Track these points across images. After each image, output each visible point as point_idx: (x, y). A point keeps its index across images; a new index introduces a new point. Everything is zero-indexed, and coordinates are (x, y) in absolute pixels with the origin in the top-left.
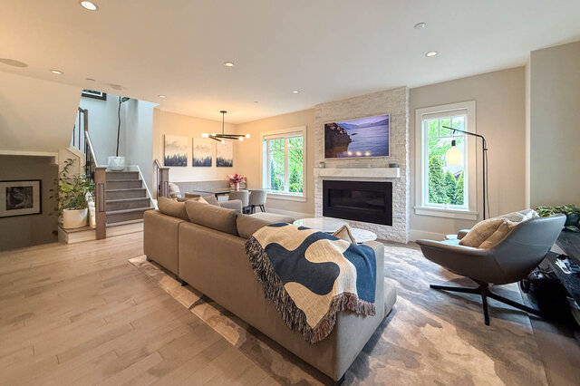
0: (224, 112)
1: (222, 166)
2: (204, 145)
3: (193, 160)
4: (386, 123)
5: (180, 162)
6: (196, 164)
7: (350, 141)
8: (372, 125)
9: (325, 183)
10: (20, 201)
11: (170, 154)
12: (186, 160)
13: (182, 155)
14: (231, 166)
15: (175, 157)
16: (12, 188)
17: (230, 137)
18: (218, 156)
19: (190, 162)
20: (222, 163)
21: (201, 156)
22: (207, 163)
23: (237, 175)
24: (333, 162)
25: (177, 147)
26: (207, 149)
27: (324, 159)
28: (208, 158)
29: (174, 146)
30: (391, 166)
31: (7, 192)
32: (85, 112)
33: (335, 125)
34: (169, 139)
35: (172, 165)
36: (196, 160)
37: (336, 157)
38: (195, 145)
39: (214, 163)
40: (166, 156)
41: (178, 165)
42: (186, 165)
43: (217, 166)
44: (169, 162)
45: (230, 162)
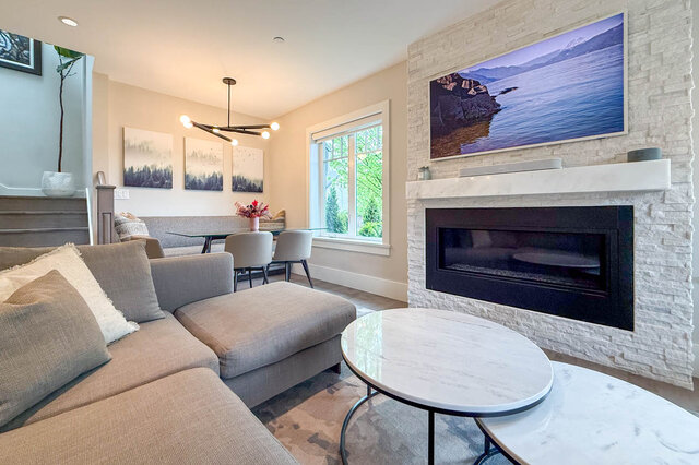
0: (230, 81)
1: (244, 191)
2: (206, 152)
3: (186, 177)
4: (613, 38)
5: (157, 180)
6: (192, 185)
7: (497, 109)
8: (565, 55)
9: (431, 215)
11: (137, 164)
12: (169, 177)
13: (161, 166)
14: (260, 190)
15: (146, 170)
17: (242, 130)
18: (236, 173)
19: (178, 181)
20: (241, 186)
21: (200, 171)
22: (214, 185)
23: (255, 203)
24: (453, 165)
25: (149, 152)
26: (212, 159)
28: (214, 176)
29: (143, 149)
30: (637, 156)
33: (457, 78)
34: (134, 136)
35: (139, 185)
36: (191, 179)
37: (459, 153)
38: (189, 151)
39: (227, 184)
40: (127, 167)
41: (151, 186)
42: (170, 186)
43: (234, 190)
44: (132, 180)
45: (258, 185)
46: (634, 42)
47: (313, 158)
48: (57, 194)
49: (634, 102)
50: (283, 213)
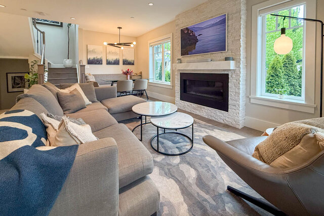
0: (120, 28)
1: (127, 64)
2: (113, 51)
3: (107, 60)
4: (223, 22)
5: (97, 62)
6: (109, 63)
7: (197, 41)
9: (182, 75)
10: (18, 84)
11: (91, 57)
12: (101, 60)
13: (99, 57)
14: (133, 64)
15: (94, 59)
16: (15, 77)
17: (125, 44)
18: (124, 58)
19: (104, 62)
20: (126, 63)
21: (112, 58)
22: (116, 63)
23: (128, 70)
24: (187, 58)
25: (95, 52)
26: (115, 53)
27: (180, 57)
28: (116, 59)
29: (93, 52)
30: (227, 59)
31: (12, 79)
32: (43, 33)
33: (187, 29)
34: (91, 48)
35: (92, 64)
36: (109, 61)
37: (188, 54)
38: (108, 51)
39: (121, 62)
40: (89, 58)
41: (96, 64)
42: (102, 64)
43: (123, 64)
44: (90, 62)
45: (132, 62)
46: (229, 23)
47: (151, 52)
48: (68, 66)
49: (229, 42)
50: (141, 73)
